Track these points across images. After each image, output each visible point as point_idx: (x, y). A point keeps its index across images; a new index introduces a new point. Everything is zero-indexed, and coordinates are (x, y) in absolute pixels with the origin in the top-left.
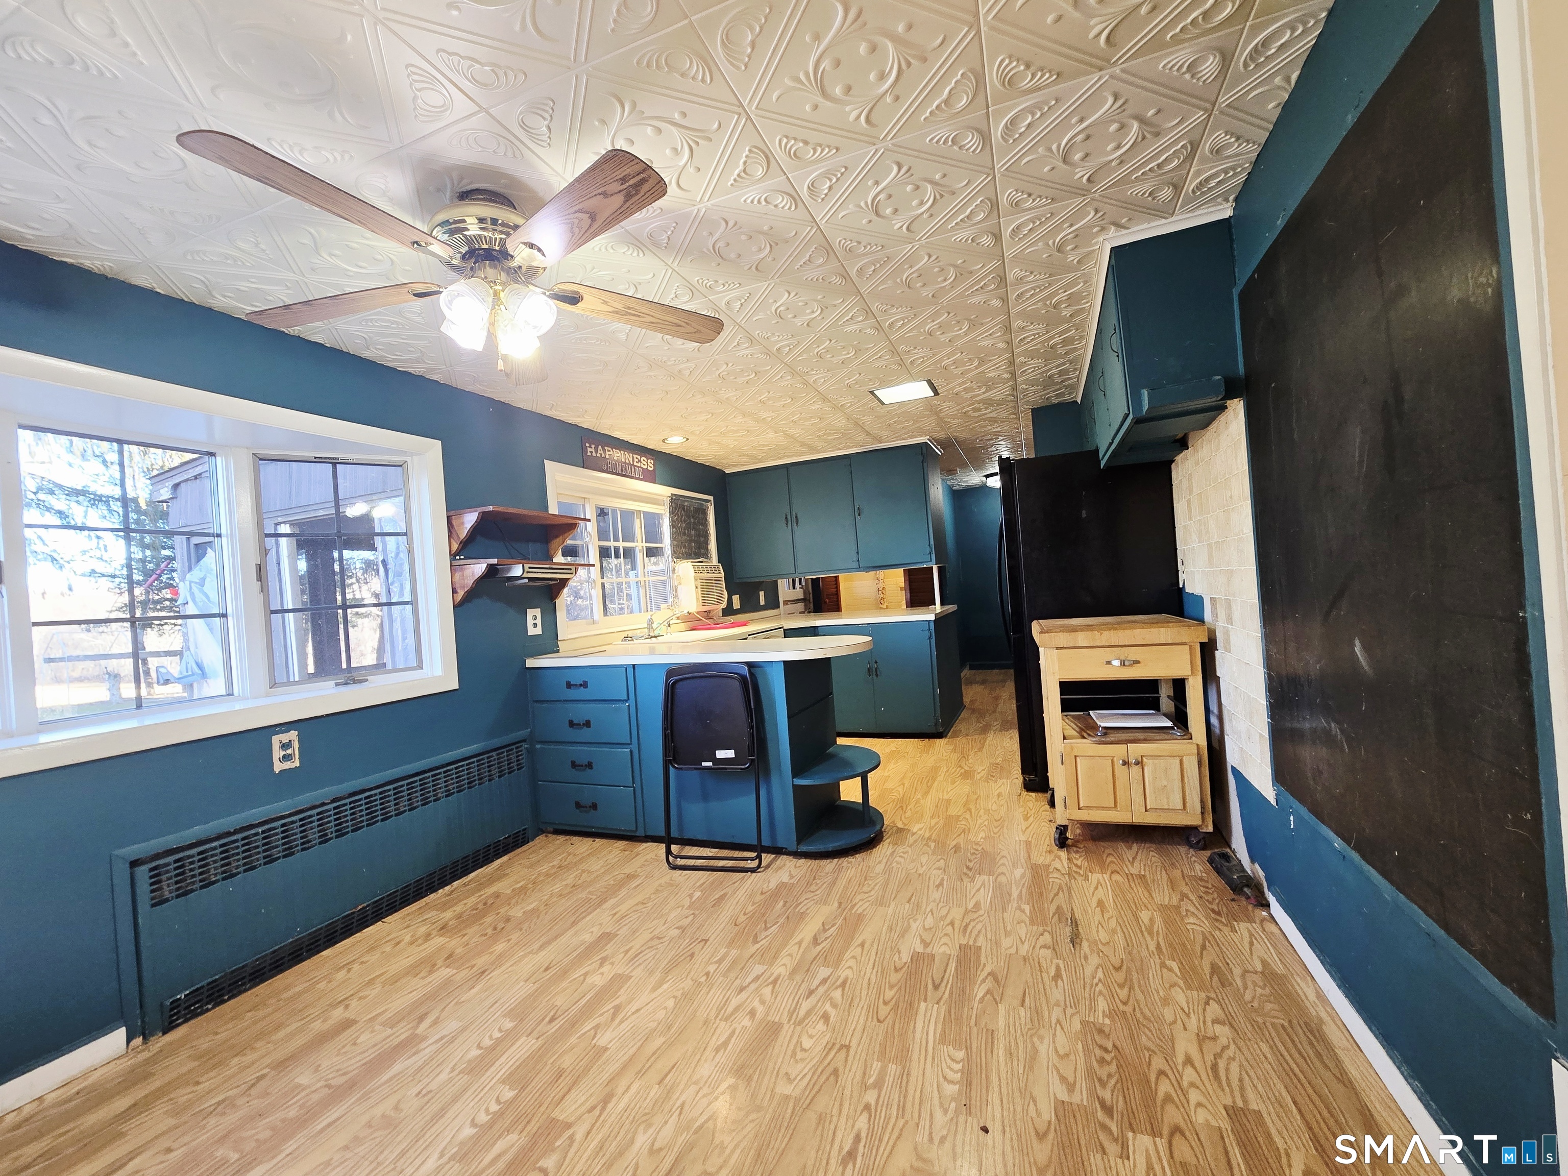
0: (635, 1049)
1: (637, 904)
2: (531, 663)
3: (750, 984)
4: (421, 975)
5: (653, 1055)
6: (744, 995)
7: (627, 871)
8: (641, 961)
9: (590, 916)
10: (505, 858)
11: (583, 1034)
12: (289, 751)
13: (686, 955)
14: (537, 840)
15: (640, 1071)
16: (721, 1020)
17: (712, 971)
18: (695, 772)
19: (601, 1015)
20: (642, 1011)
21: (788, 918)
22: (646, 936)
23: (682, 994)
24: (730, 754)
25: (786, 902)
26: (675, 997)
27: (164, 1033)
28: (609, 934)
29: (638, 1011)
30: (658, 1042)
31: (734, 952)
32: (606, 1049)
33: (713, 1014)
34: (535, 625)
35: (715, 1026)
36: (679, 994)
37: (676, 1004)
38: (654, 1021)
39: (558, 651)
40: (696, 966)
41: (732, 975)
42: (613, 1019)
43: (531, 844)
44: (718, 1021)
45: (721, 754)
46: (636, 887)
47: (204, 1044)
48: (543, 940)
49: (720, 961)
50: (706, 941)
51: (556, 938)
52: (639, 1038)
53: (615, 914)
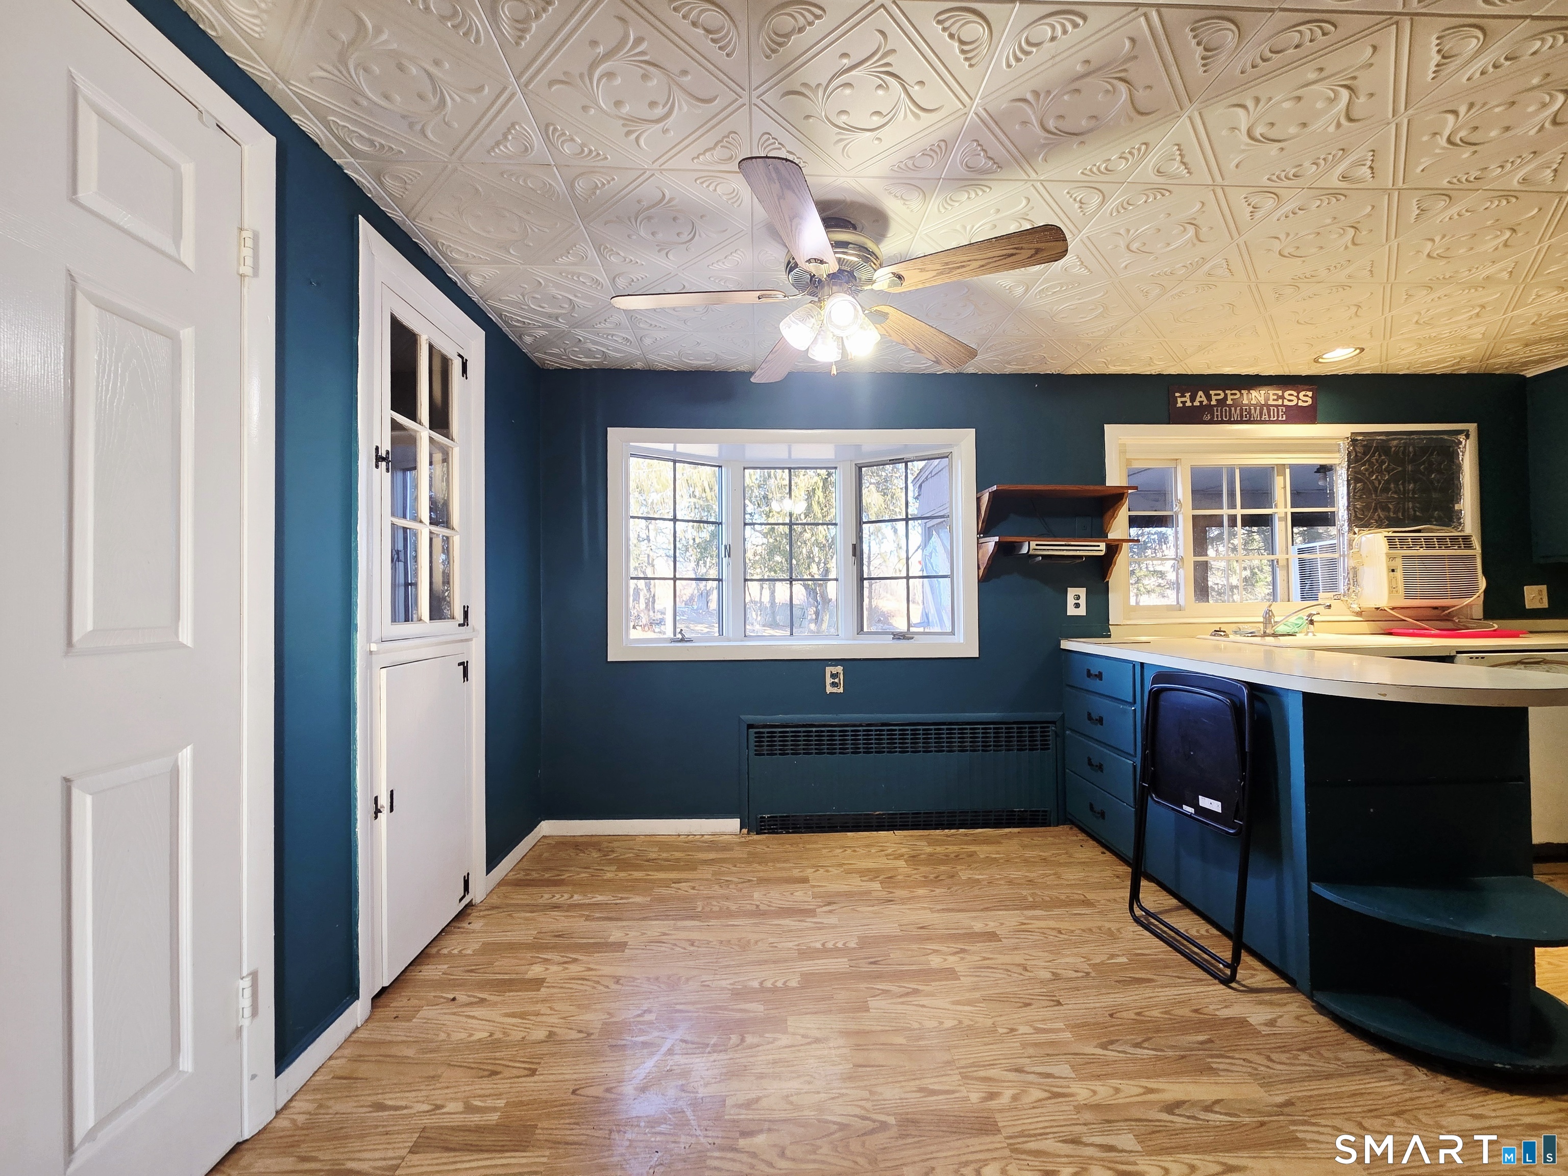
0: (880, 1028)
1: (1054, 929)
2: (1066, 644)
3: (1033, 1073)
4: (863, 879)
5: (883, 1044)
6: (1012, 1076)
7: (1090, 896)
8: (983, 974)
9: (1005, 912)
10: (1016, 830)
11: (873, 988)
12: (836, 680)
13: (1022, 1000)
14: (1060, 828)
15: (859, 1045)
16: (960, 1073)
17: (1020, 1032)
18: (1172, 813)
19: (900, 987)
20: (925, 1009)
21: (1183, 1057)
22: (1019, 959)
23: (968, 1026)
24: (1215, 806)
25: (1210, 1041)
26: (960, 1022)
27: (757, 834)
28: (997, 935)
29: (923, 1006)
30: (900, 1040)
31: (1068, 1035)
32: (867, 1010)
33: (963, 1063)
34: (1077, 606)
35: (949, 1072)
36: (966, 1022)
37: (953, 1028)
38: (920, 1023)
39: (1109, 636)
40: (1016, 1016)
41: (1031, 1051)
42: (901, 996)
43: (1051, 828)
44: (957, 1072)
45: (1205, 802)
46: (1075, 914)
47: (760, 848)
48: (951, 906)
49: (1039, 1031)
50: (1059, 1003)
51: (959, 911)
52: (894, 1024)
53: (1025, 924)
